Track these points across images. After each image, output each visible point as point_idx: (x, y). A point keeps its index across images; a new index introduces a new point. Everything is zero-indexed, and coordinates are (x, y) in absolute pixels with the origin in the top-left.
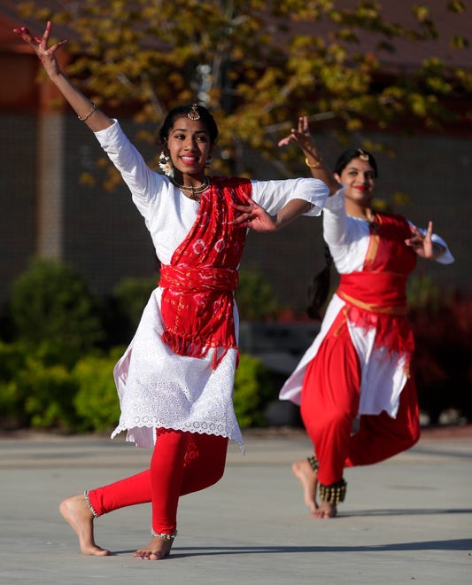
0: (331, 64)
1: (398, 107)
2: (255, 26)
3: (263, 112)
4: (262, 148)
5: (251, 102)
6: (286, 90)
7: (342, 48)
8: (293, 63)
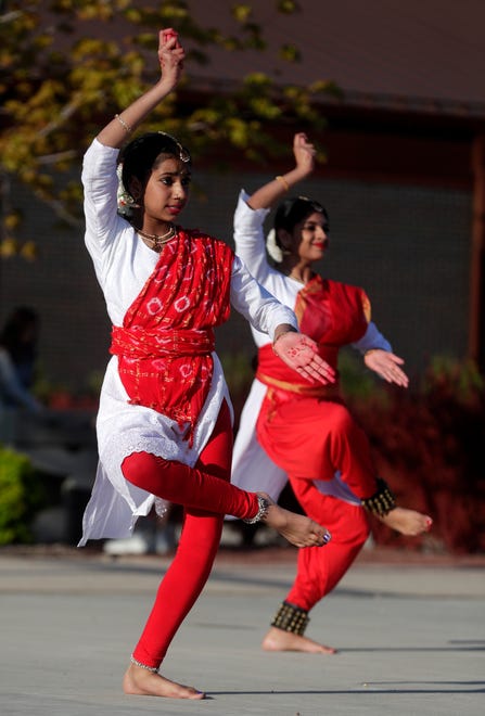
0: (126, 77)
1: (213, 134)
2: (29, 24)
3: (39, 136)
4: (36, 183)
5: (22, 123)
6: (68, 110)
7: (141, 56)
8: (78, 74)
